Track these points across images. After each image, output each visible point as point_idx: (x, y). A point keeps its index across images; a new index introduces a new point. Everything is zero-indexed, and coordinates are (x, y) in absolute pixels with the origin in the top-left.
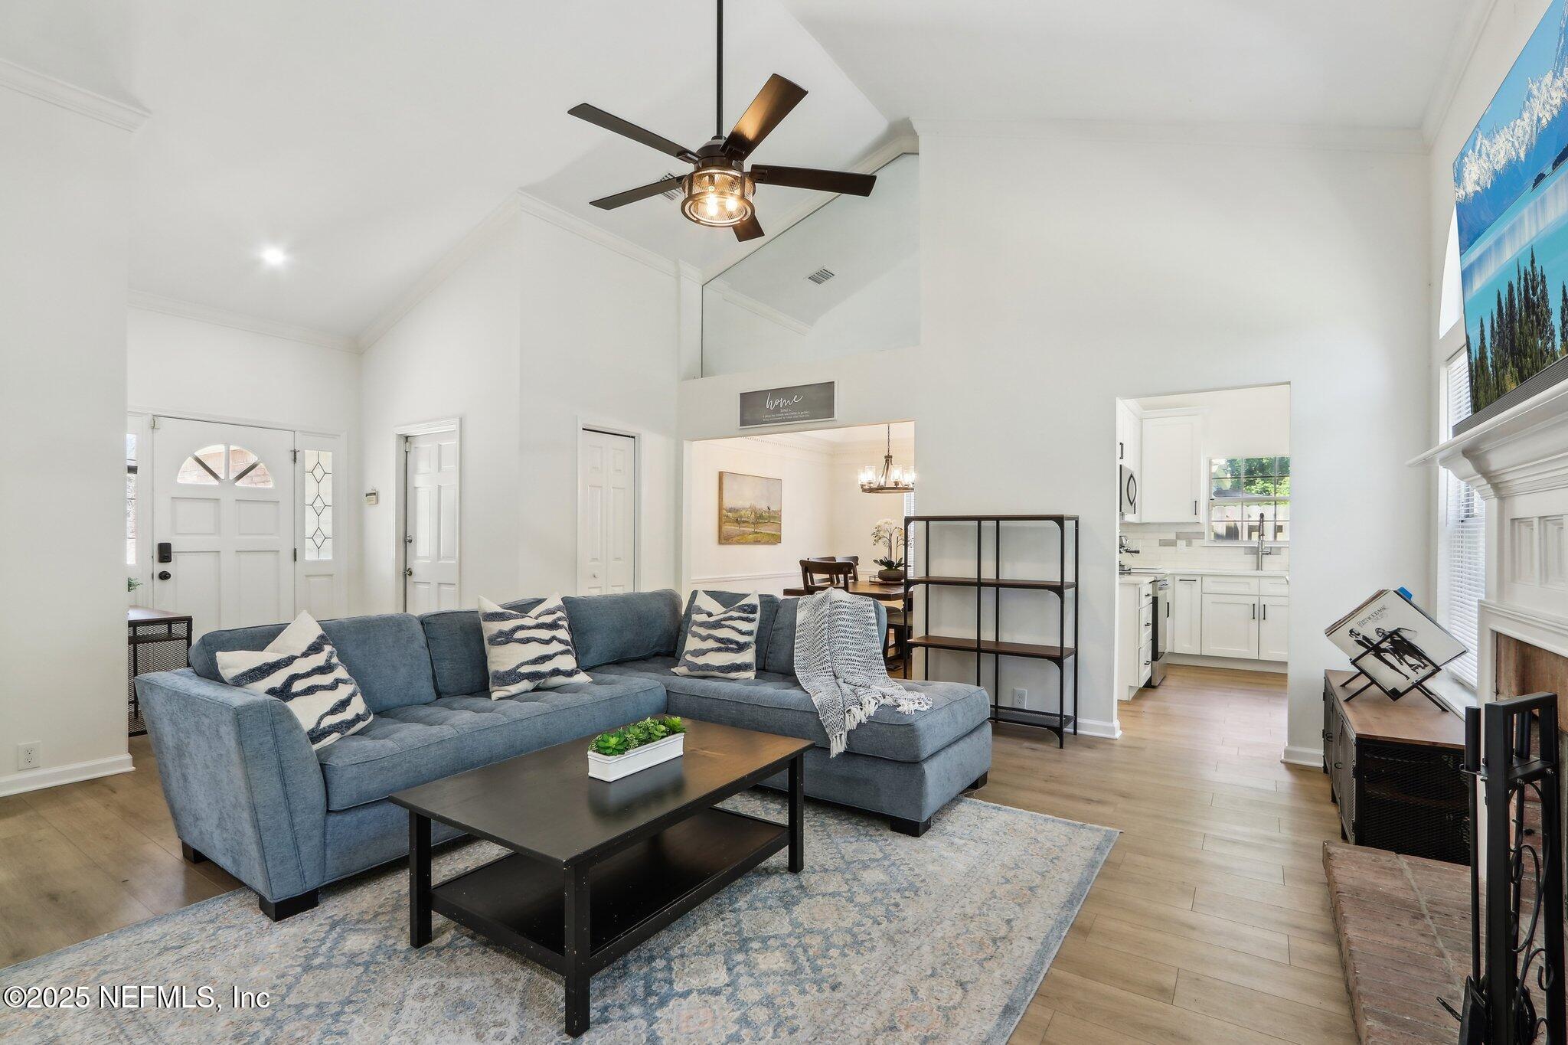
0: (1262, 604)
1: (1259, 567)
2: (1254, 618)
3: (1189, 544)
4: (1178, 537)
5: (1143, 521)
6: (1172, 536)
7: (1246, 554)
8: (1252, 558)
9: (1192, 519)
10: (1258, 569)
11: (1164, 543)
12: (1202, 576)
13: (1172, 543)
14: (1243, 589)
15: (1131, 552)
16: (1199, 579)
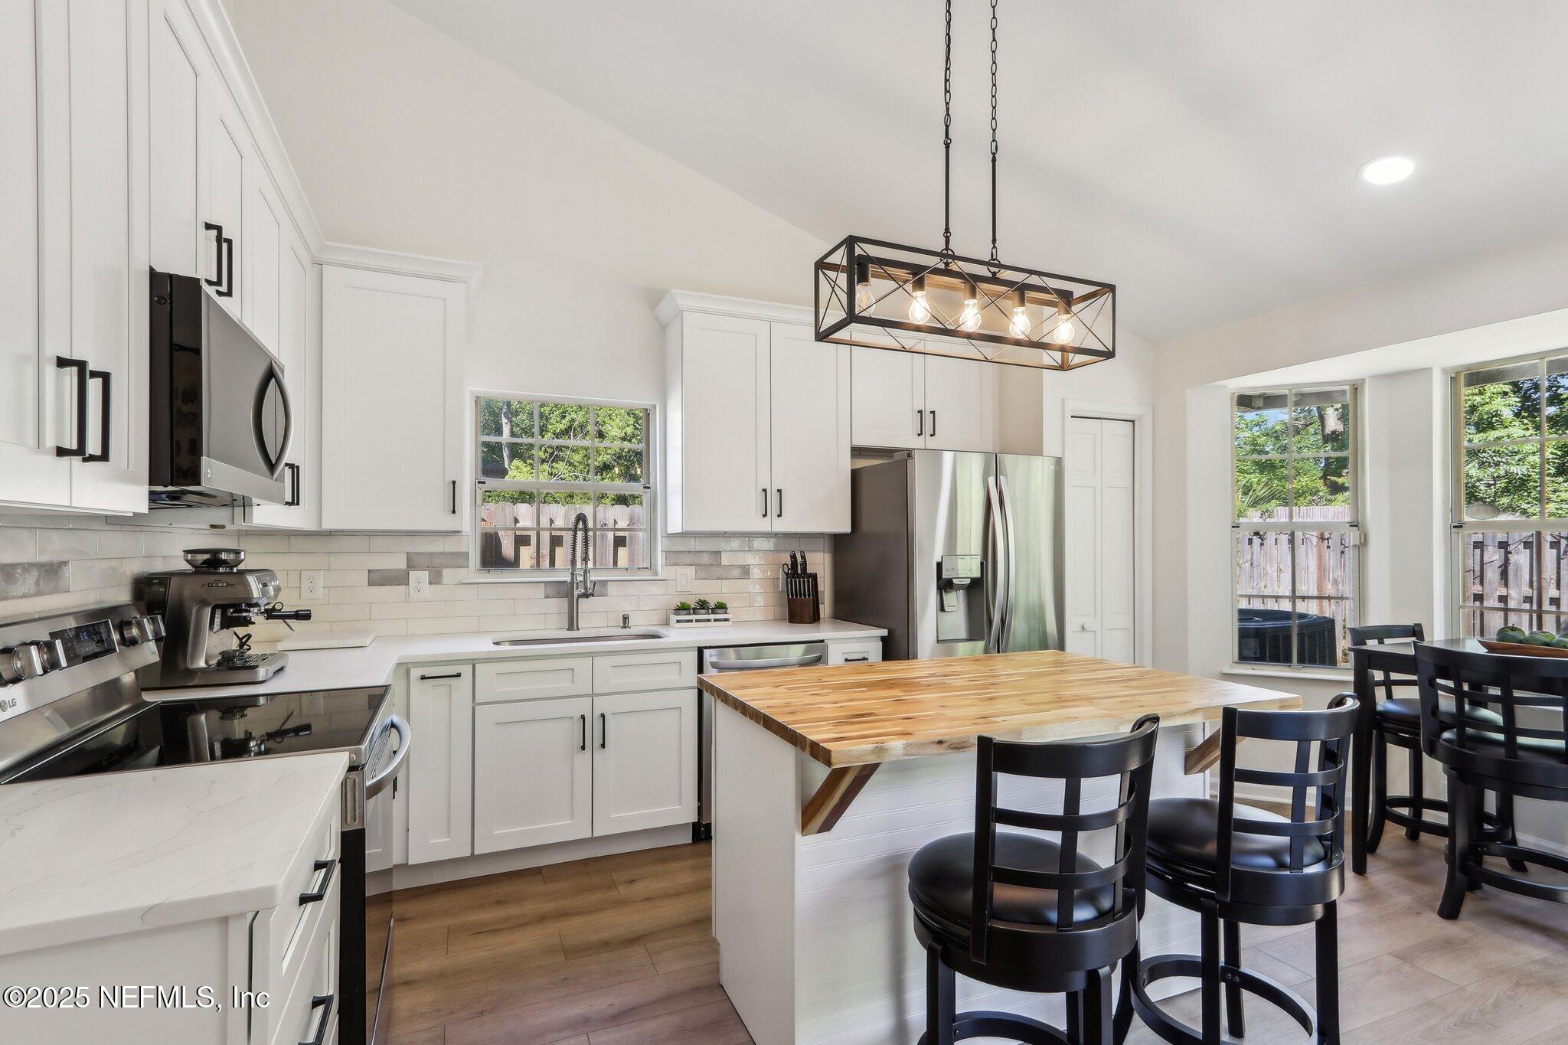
0: (597, 713)
1: (572, 625)
2: (583, 748)
3: (435, 579)
4: (412, 563)
5: (327, 525)
6: (399, 563)
7: (547, 597)
8: (559, 605)
9: (447, 523)
10: (571, 628)
11: (379, 579)
12: (473, 662)
13: (398, 579)
14: (563, 685)
15: (284, 617)
16: (467, 671)
